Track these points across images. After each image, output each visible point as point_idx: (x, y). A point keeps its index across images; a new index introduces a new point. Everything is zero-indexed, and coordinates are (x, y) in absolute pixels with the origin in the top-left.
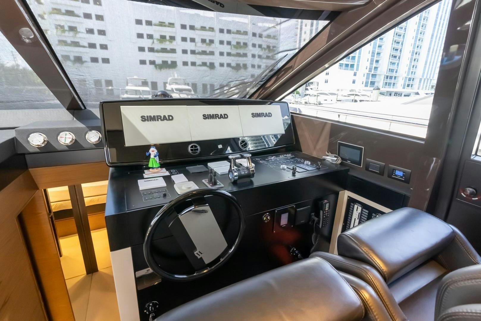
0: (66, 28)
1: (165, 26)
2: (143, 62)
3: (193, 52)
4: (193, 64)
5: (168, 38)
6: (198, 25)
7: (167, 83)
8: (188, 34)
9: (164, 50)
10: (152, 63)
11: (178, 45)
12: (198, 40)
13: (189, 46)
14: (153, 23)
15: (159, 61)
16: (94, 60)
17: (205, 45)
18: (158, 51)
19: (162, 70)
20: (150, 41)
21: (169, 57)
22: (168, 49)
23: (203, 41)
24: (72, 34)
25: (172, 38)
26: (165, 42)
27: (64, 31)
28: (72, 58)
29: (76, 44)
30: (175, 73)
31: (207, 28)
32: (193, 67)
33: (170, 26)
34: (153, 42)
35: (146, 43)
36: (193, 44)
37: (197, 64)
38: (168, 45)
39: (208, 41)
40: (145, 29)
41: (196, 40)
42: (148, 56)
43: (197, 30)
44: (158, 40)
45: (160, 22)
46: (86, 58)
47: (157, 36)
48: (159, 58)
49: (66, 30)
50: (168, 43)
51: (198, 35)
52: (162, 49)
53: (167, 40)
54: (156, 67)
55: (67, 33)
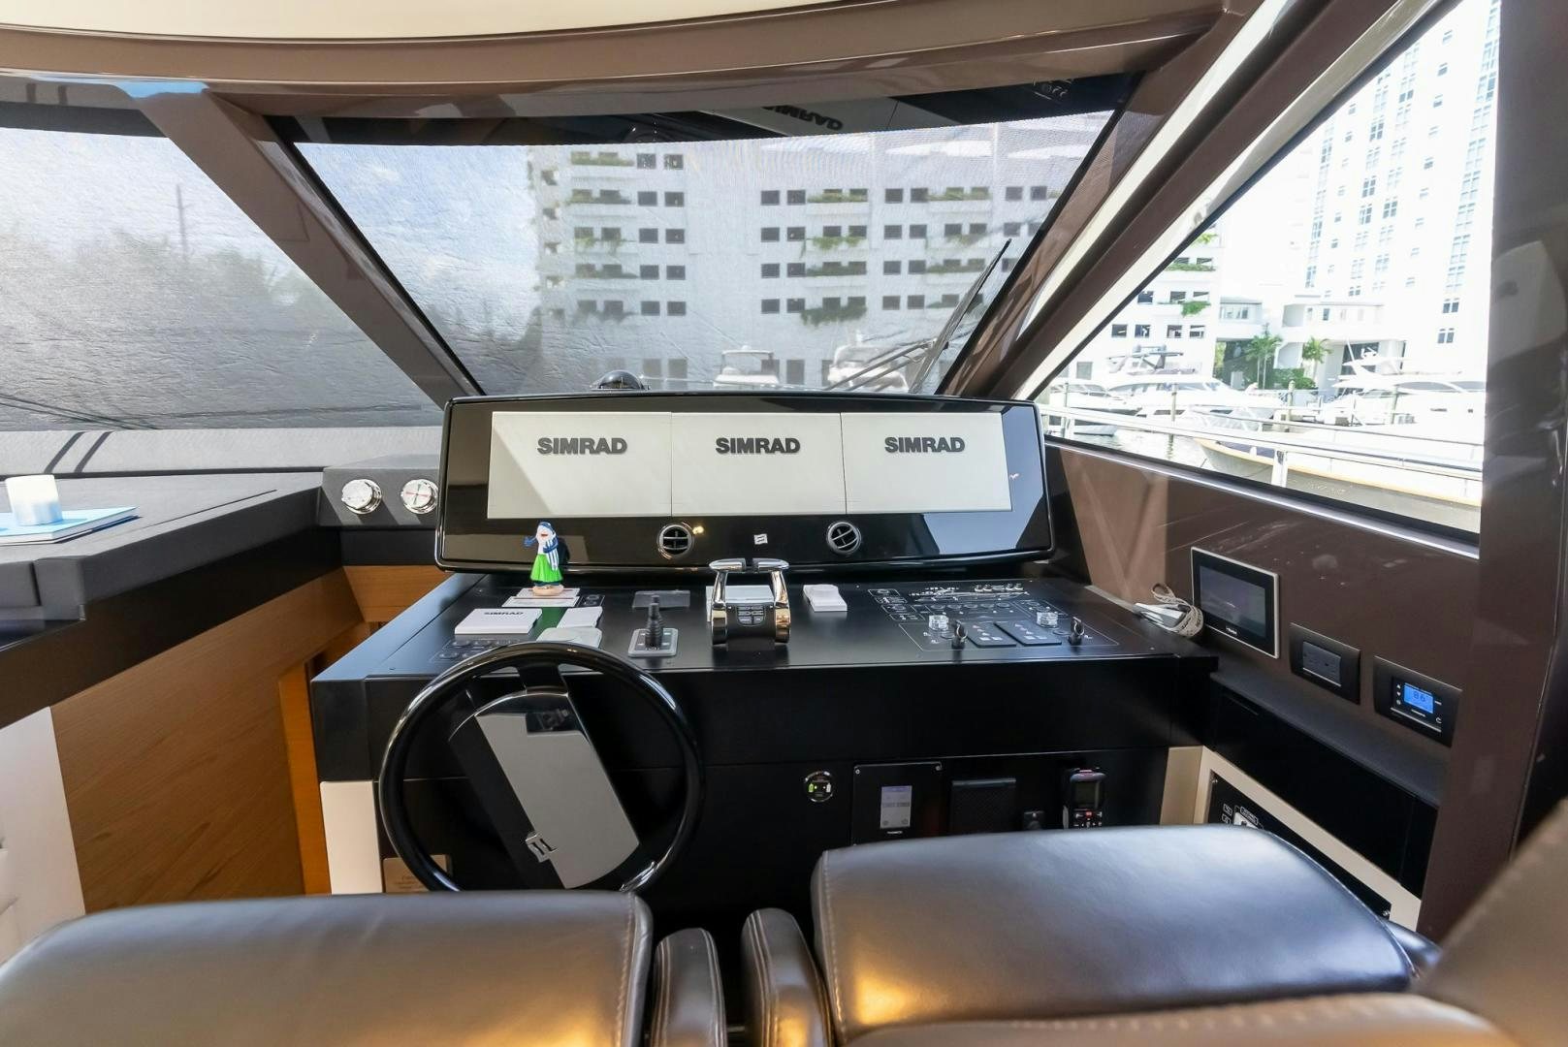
0: (598, 234)
1: (840, 200)
2: (770, 306)
3: (917, 267)
4: (916, 302)
5: (845, 233)
6: (937, 188)
7: (831, 362)
8: (907, 214)
9: (832, 269)
10: (796, 306)
11: (875, 250)
12: (936, 229)
13: (907, 249)
14: (807, 197)
15: (814, 302)
16: (651, 308)
17: (954, 243)
18: (813, 273)
19: (821, 325)
20: (797, 245)
21: (842, 288)
22: (845, 264)
23: (952, 231)
24: (606, 246)
25: (859, 232)
26: (836, 244)
27: (592, 241)
28: (600, 307)
29: (613, 271)
30: (858, 331)
31: (967, 190)
32: (916, 312)
33: (855, 197)
34: (804, 249)
35: (785, 252)
36: (920, 242)
37: (927, 302)
38: (843, 254)
39: (966, 230)
40: (785, 216)
41: (930, 232)
42: (786, 288)
43: (934, 199)
44: (816, 240)
45: (827, 191)
46: (632, 304)
47: (814, 230)
48: (814, 291)
49: (597, 240)
50: (844, 246)
51: (934, 216)
52: (827, 264)
53: (841, 240)
54: (804, 318)
55: (597, 247)
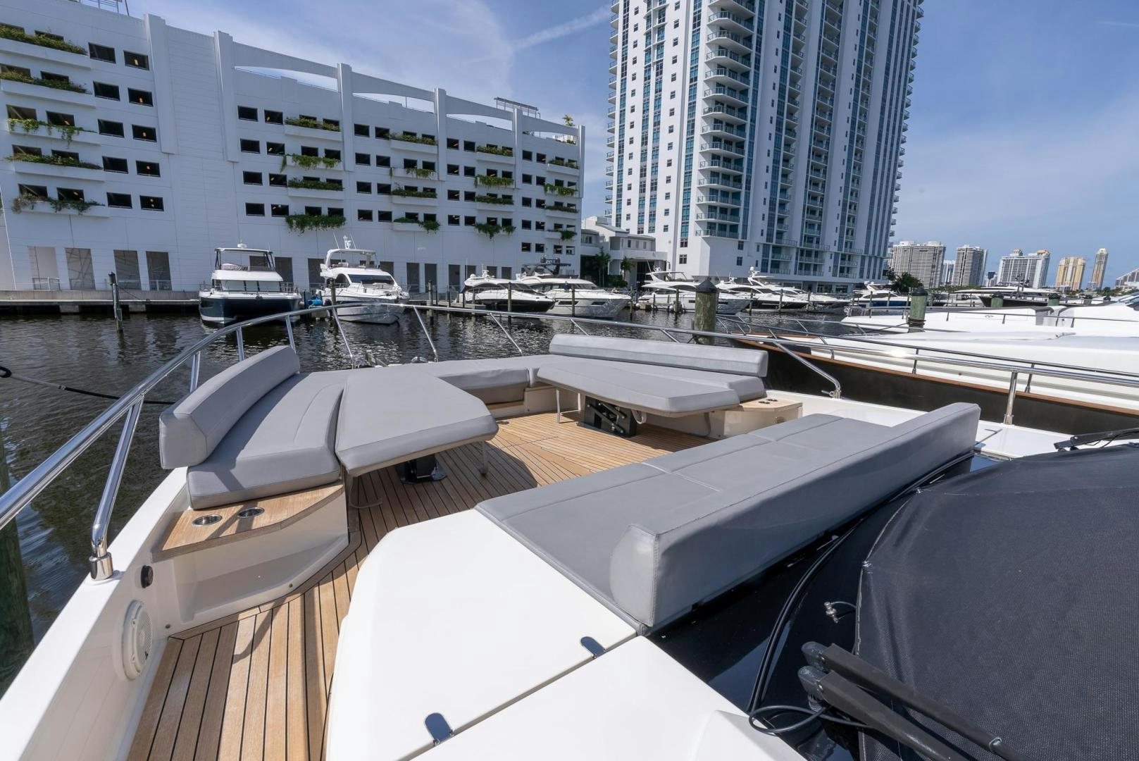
0: (42, 116)
1: (316, 126)
2: (254, 209)
3: (384, 189)
4: (385, 216)
5: (322, 154)
6: (396, 129)
7: (322, 261)
8: (374, 146)
9: (311, 183)
10: (280, 211)
11: (348, 171)
12: (397, 161)
13: (374, 174)
14: (284, 118)
15: (297, 209)
16: (120, 200)
17: (413, 174)
18: (295, 185)
19: (306, 229)
20: (277, 159)
21: (324, 200)
22: (323, 180)
23: (410, 164)
24: (57, 132)
25: (333, 156)
26: (315, 163)
27: (36, 125)
28: (53, 194)
29: (68, 159)
30: (345, 237)
31: (419, 136)
32: (385, 224)
33: (329, 126)
34: (284, 163)
35: (265, 164)
36: (385, 170)
37: (394, 217)
38: (321, 171)
39: (420, 166)
40: (263, 132)
41: (392, 163)
42: (268, 195)
43: (394, 138)
44: (295, 157)
45: (302, 117)
46: (92, 194)
47: (293, 148)
48: (297, 200)
49: (41, 123)
50: (322, 165)
51: (396, 151)
52: (306, 179)
53: (319, 160)
54: (289, 221)
55: (43, 131)
